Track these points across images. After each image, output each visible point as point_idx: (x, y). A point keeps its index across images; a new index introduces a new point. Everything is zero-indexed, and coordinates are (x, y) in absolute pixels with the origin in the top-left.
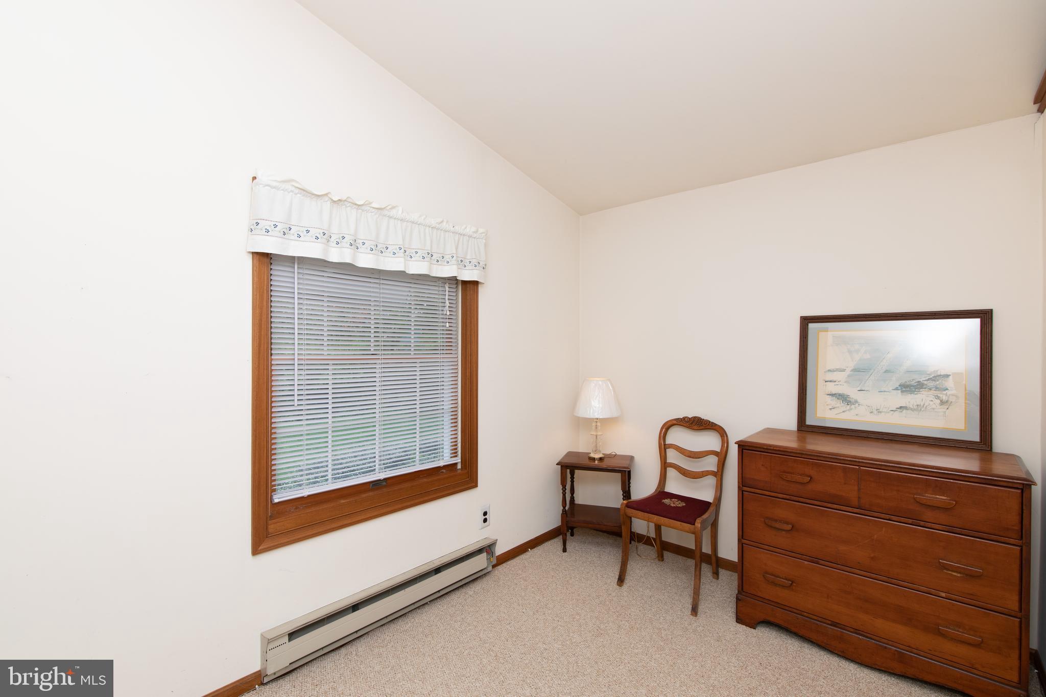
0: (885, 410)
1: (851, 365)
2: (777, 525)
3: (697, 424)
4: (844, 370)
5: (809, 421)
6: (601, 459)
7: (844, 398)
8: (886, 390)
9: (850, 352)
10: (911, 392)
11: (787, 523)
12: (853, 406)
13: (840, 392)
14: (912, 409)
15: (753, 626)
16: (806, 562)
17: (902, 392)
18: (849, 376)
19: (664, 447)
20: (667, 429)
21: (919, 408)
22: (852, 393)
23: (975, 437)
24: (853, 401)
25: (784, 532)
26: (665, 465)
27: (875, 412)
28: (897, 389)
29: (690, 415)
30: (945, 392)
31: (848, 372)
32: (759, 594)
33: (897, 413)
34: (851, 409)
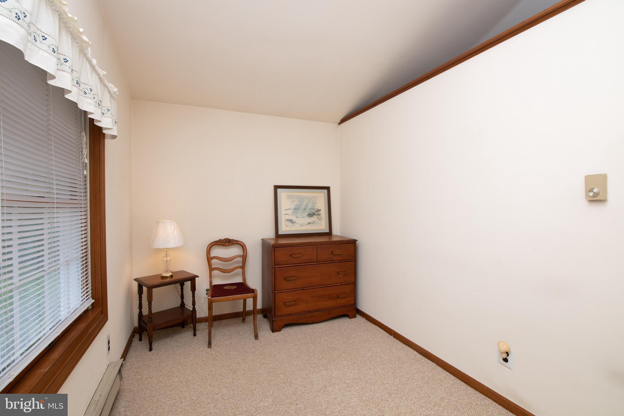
0: (304, 224)
1: (293, 207)
2: (290, 279)
3: (227, 243)
4: (291, 209)
5: (280, 233)
6: (172, 276)
7: (291, 221)
8: (304, 216)
9: (292, 201)
10: (311, 217)
11: (294, 277)
12: (294, 224)
13: (290, 219)
14: (312, 223)
15: (280, 330)
16: (300, 291)
17: (309, 217)
18: (293, 212)
19: (209, 259)
20: (210, 248)
21: (314, 223)
22: (293, 218)
23: (328, 231)
24: (294, 222)
25: (292, 281)
26: (211, 269)
27: (302, 226)
28: (307, 216)
29: (223, 238)
30: (320, 216)
31: (292, 210)
32: (283, 314)
33: (308, 225)
34: (294, 225)
